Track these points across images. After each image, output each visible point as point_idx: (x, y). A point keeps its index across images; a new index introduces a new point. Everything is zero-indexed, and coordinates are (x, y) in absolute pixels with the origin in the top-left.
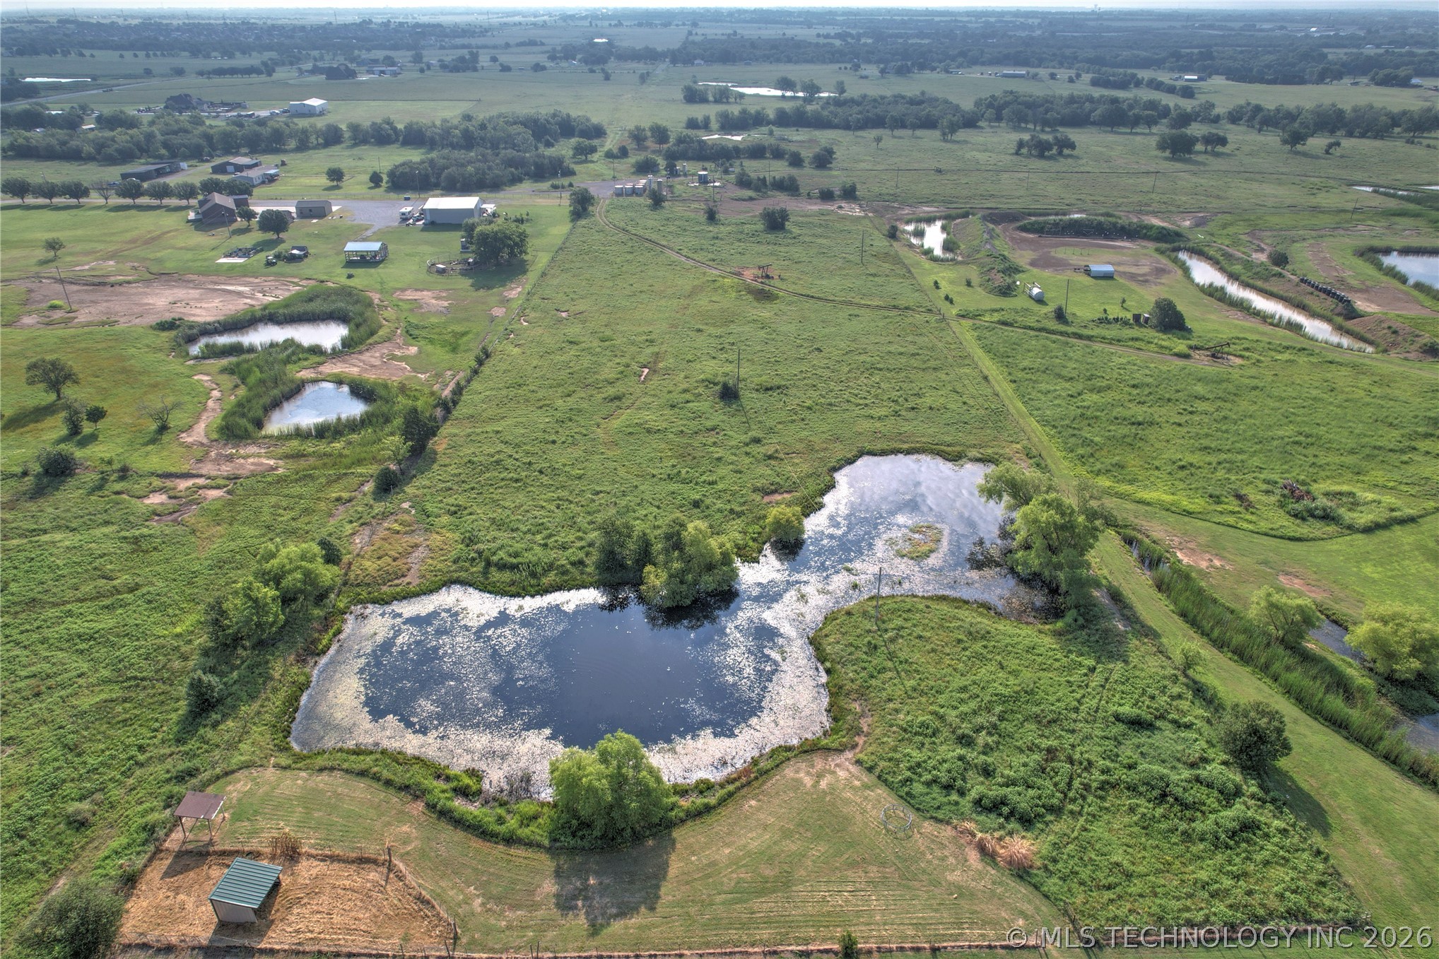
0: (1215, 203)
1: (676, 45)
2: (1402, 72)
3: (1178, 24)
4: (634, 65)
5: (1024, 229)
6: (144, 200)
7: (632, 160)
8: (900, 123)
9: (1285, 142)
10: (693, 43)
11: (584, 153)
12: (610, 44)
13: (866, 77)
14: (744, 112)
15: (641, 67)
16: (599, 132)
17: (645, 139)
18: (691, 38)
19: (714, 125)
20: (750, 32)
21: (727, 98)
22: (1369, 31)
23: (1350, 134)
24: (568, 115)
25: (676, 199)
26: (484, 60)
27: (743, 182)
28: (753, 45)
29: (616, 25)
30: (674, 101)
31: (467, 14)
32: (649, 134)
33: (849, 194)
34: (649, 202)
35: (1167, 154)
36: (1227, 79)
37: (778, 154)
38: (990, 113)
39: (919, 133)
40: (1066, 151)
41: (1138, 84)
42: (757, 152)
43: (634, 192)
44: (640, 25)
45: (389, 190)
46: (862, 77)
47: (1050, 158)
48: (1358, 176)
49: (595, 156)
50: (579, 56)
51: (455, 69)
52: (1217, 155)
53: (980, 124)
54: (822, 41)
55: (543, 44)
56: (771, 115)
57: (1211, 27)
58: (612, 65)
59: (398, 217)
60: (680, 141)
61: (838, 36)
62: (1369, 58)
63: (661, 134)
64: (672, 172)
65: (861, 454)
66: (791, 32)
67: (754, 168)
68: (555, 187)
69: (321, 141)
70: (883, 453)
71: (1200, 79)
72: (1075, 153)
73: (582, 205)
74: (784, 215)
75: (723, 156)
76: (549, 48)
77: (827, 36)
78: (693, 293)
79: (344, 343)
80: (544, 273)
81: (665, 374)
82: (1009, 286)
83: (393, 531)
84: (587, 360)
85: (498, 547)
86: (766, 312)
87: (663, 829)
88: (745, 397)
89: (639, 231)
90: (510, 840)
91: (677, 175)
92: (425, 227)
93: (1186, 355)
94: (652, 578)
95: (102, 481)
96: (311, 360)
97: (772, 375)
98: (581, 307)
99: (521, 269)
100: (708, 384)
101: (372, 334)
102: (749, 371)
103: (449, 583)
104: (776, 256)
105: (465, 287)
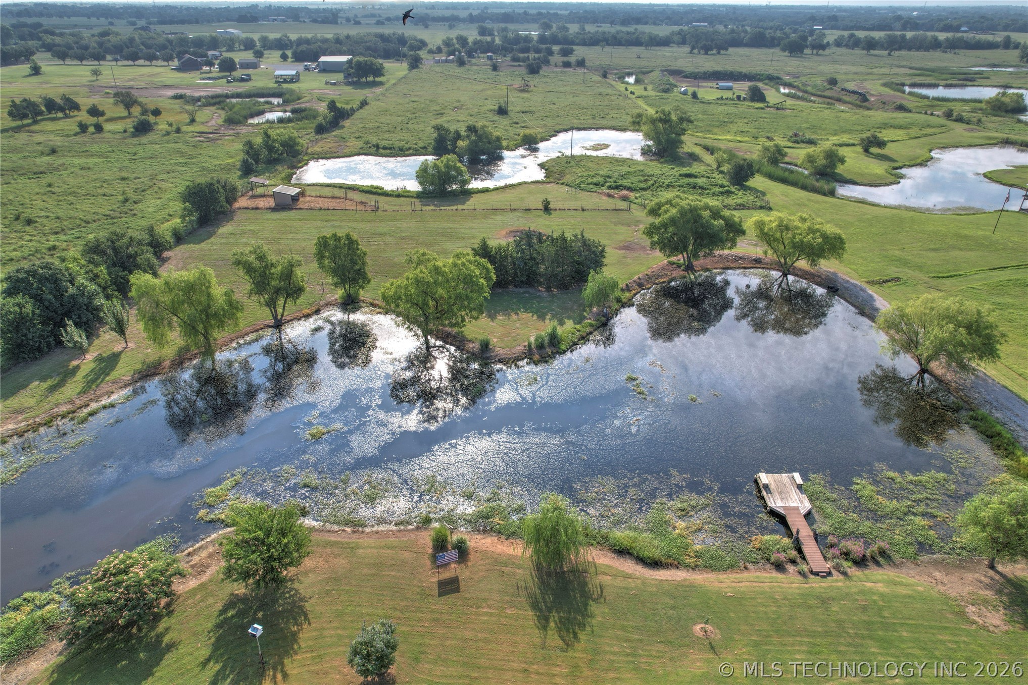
2: (955, 24)
5: (686, 77)
6: (141, 62)
7: (444, 51)
13: (600, 27)
14: (517, 35)
16: (422, 43)
17: (453, 44)
21: (507, 32)
24: (403, 35)
27: (516, 60)
30: (471, 35)
32: (455, 41)
33: (581, 64)
34: (456, 64)
35: (785, 53)
37: (538, 51)
39: (631, 47)
40: (722, 52)
43: (446, 61)
45: (292, 61)
46: (598, 27)
48: (904, 64)
59: (303, 68)
60: (475, 43)
63: (463, 41)
64: (470, 56)
65: (572, 128)
67: (521, 55)
71: (824, 29)
73: (415, 63)
74: (539, 67)
78: (483, 90)
79: (284, 102)
80: (394, 84)
81: (467, 109)
82: (668, 89)
83: (327, 142)
84: (423, 106)
85: (383, 143)
86: (526, 95)
87: (467, 194)
88: (511, 114)
89: (451, 73)
90: (399, 196)
91: (474, 57)
92: (320, 72)
93: (762, 108)
94: (461, 144)
95: (168, 134)
96: (267, 106)
97: (527, 109)
98: (418, 93)
99: (381, 84)
100: (491, 111)
101: (299, 99)
102: (514, 108)
103: (359, 154)
104: (533, 81)
105: (349, 89)
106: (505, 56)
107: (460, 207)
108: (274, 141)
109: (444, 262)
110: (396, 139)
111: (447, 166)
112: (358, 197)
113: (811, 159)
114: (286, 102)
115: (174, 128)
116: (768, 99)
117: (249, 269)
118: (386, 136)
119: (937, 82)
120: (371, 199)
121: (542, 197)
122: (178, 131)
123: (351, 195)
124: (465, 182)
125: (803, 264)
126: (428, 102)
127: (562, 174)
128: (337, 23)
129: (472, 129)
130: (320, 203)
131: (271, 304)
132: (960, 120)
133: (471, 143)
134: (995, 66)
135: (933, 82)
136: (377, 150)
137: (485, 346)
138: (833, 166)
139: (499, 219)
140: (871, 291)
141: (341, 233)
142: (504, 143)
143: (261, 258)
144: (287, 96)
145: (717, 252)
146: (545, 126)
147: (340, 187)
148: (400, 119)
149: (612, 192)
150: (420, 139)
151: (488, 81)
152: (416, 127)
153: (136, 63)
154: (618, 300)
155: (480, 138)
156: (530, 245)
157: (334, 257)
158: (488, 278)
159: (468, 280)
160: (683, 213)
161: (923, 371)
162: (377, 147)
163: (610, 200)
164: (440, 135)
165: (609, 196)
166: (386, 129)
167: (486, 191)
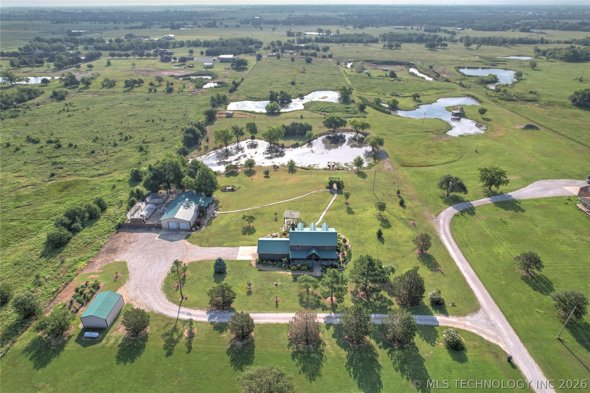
1: (285, 19)
4: (270, 26)
5: (374, 63)
6: (144, 57)
7: (271, 50)
8: (352, 41)
9: (465, 46)
10: (291, 18)
11: (258, 47)
12: (261, 18)
13: (348, 29)
14: (305, 38)
15: (272, 26)
16: (261, 43)
17: (275, 45)
18: (290, 17)
19: (296, 42)
20: (311, 14)
21: (301, 35)
24: (252, 39)
25: (283, 57)
26: (218, 24)
27: (302, 54)
28: (312, 19)
29: (262, 12)
30: (283, 36)
31: (204, 8)
32: (276, 43)
33: (330, 56)
34: (276, 57)
35: (428, 48)
36: (473, 30)
37: (313, 48)
39: (358, 44)
40: (398, 48)
41: (440, 31)
42: (307, 48)
43: (272, 56)
44: (271, 12)
45: (206, 55)
46: (347, 29)
47: (394, 49)
49: (261, 49)
50: (250, 23)
51: (210, 27)
52: (444, 49)
53: (379, 42)
54: (339, 17)
55: (236, 19)
56: (314, 39)
58: (262, 25)
59: (213, 60)
60: (285, 44)
61: (345, 16)
63: (279, 43)
64: (283, 52)
65: (317, 90)
66: (328, 14)
67: (305, 51)
68: (251, 55)
69: (179, 46)
71: (462, 30)
72: (401, 48)
73: (259, 57)
74: (311, 60)
75: (298, 48)
76: (239, 20)
77: (341, 16)
78: (287, 72)
79: (212, 78)
80: (252, 69)
81: (281, 82)
82: (361, 71)
83: (234, 96)
84: (264, 80)
85: (253, 96)
86: (303, 75)
87: (280, 113)
88: (296, 84)
89: (274, 63)
90: (260, 114)
91: (284, 53)
92: (220, 62)
93: (393, 81)
94: (278, 97)
95: (179, 92)
96: (207, 80)
97: (303, 82)
98: (262, 74)
99: (246, 69)
100: (289, 83)
101: (217, 77)
102: (298, 81)
103: (245, 100)
104: (308, 67)
105: (234, 71)
106: (298, 52)
107: (278, 117)
108: (221, 96)
109: (275, 127)
110: (257, 95)
111: (274, 105)
112: (249, 114)
114: (213, 79)
115: (180, 90)
116: (397, 76)
117: (234, 129)
118: (253, 94)
120: (253, 115)
121: (301, 114)
122: (182, 91)
123: (247, 113)
124: (280, 110)
126: (266, 78)
127: (309, 107)
128: (216, 27)
129: (282, 92)
130: (238, 116)
131: (237, 137)
132: (463, 86)
133: (282, 97)
135: (477, 66)
136: (251, 99)
137: (283, 145)
138: (395, 104)
139: (288, 120)
141: (252, 122)
142: (292, 96)
143: (237, 127)
144: (213, 76)
145: (341, 128)
146: (308, 89)
147: (243, 111)
148: (257, 86)
149: (322, 113)
150: (265, 95)
151: (289, 67)
152: (263, 90)
153: (142, 58)
154: (314, 138)
155: (284, 95)
156: (294, 125)
157: (250, 127)
158: (284, 131)
159: (280, 131)
160: (330, 118)
161: (373, 150)
162: (251, 98)
163: (321, 115)
164: (271, 94)
165: (321, 114)
166: (253, 91)
167: (285, 112)
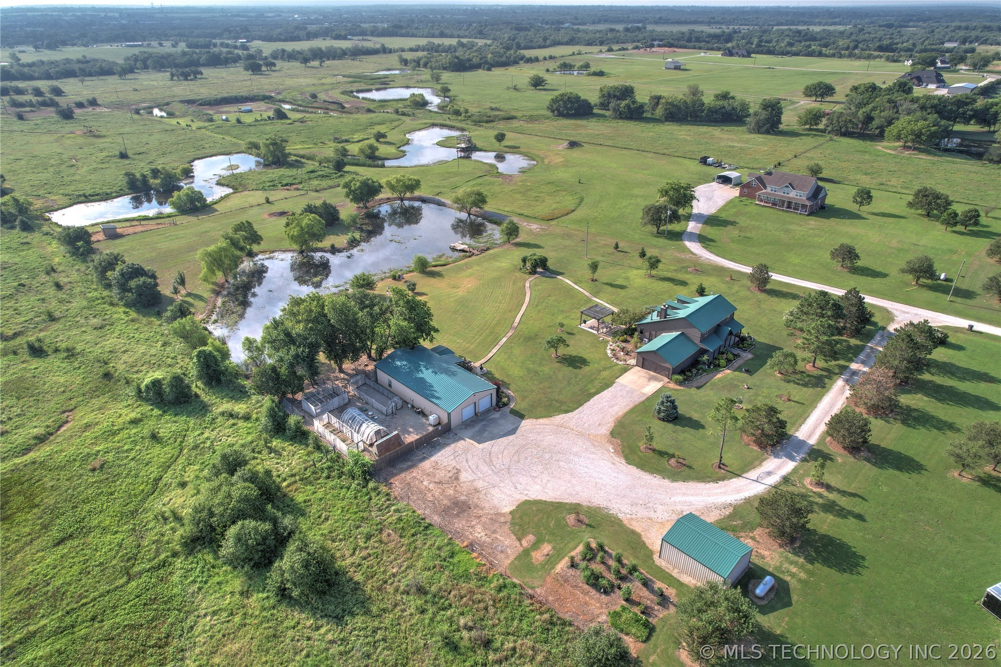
0: (281, 87)
2: (343, 33)
3: (218, 15)
9: (301, 63)
22: (324, 17)
23: (329, 59)
35: (250, 72)
36: (262, 41)
38: (139, 64)
40: (199, 76)
41: (215, 45)
46: (20, 52)
47: (191, 80)
48: (336, 73)
57: (238, 16)
62: (327, 28)
70: (202, 158)
71: (248, 41)
72: (204, 76)
74: (71, 112)
82: (212, 118)
86: (107, 140)
87: (208, 207)
94: (156, 181)
97: (138, 151)
103: (75, 203)
107: (214, 212)
111: (193, 192)
113: (362, 151)
116: (289, 116)
119: (370, 87)
125: (408, 195)
129: (155, 171)
130: (132, 230)
132: (404, 114)
134: (389, 70)
136: (87, 198)
137: (333, 247)
138: (373, 152)
139: (252, 212)
140: (437, 197)
145: (376, 198)
149: (287, 188)
155: (166, 175)
161: (469, 214)
164: (131, 179)
167: (215, 203)
